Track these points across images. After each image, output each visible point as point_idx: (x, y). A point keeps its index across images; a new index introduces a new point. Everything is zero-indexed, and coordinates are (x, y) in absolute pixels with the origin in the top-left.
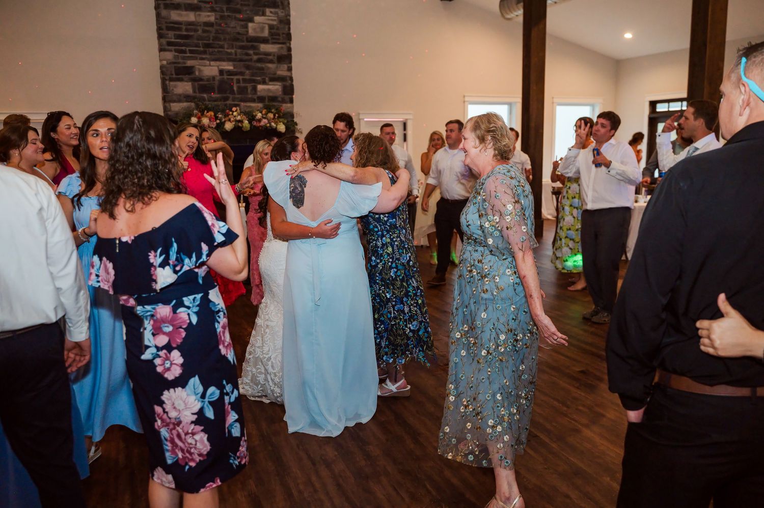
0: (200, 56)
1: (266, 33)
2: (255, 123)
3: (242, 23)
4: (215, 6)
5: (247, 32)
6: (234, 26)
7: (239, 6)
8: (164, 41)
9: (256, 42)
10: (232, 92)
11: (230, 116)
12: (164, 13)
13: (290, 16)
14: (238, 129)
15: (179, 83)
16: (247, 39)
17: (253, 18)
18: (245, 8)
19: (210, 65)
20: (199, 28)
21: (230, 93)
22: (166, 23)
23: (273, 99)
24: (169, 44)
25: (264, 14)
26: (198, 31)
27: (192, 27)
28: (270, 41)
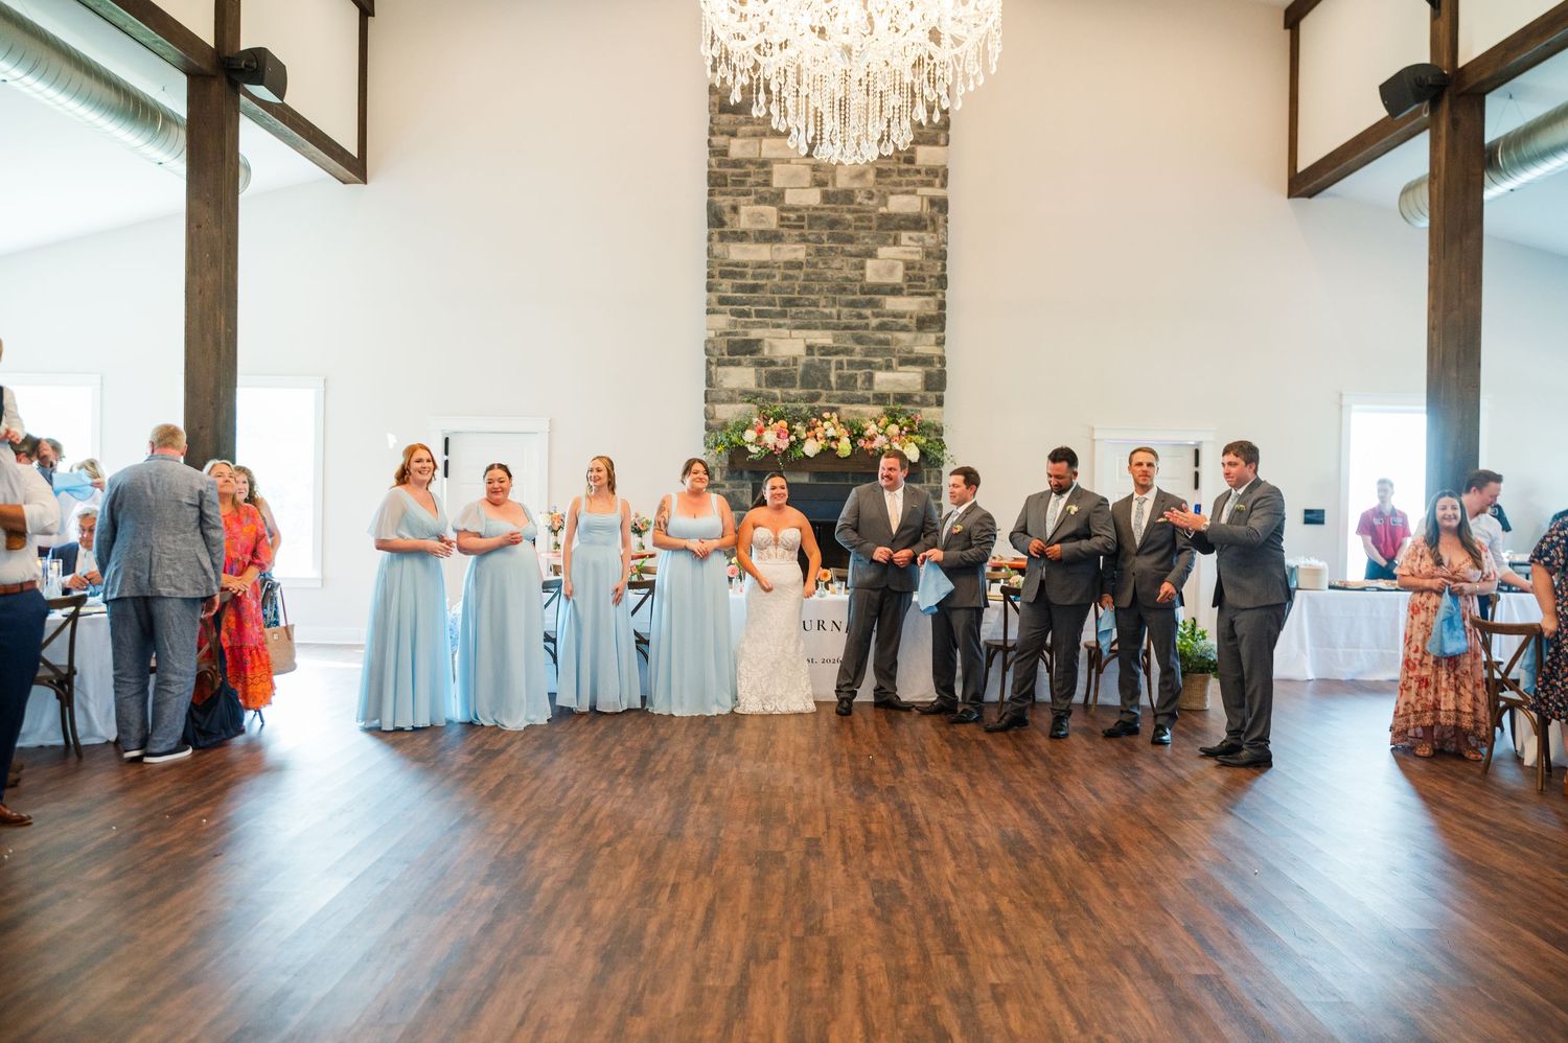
0: (775, 321)
1: (898, 278)
2: (861, 443)
3: (855, 260)
4: (806, 231)
5: (863, 275)
6: (840, 267)
7: (851, 231)
8: (714, 297)
9: (876, 293)
10: (827, 385)
11: (817, 430)
12: (718, 248)
13: (947, 244)
14: (828, 453)
15: (732, 369)
16: (862, 288)
17: (876, 250)
18: (862, 233)
19: (791, 337)
20: (776, 272)
21: (822, 388)
22: (720, 265)
23: (904, 398)
24: (723, 301)
25: (896, 242)
26: (774, 276)
27: (765, 270)
28: (905, 292)
